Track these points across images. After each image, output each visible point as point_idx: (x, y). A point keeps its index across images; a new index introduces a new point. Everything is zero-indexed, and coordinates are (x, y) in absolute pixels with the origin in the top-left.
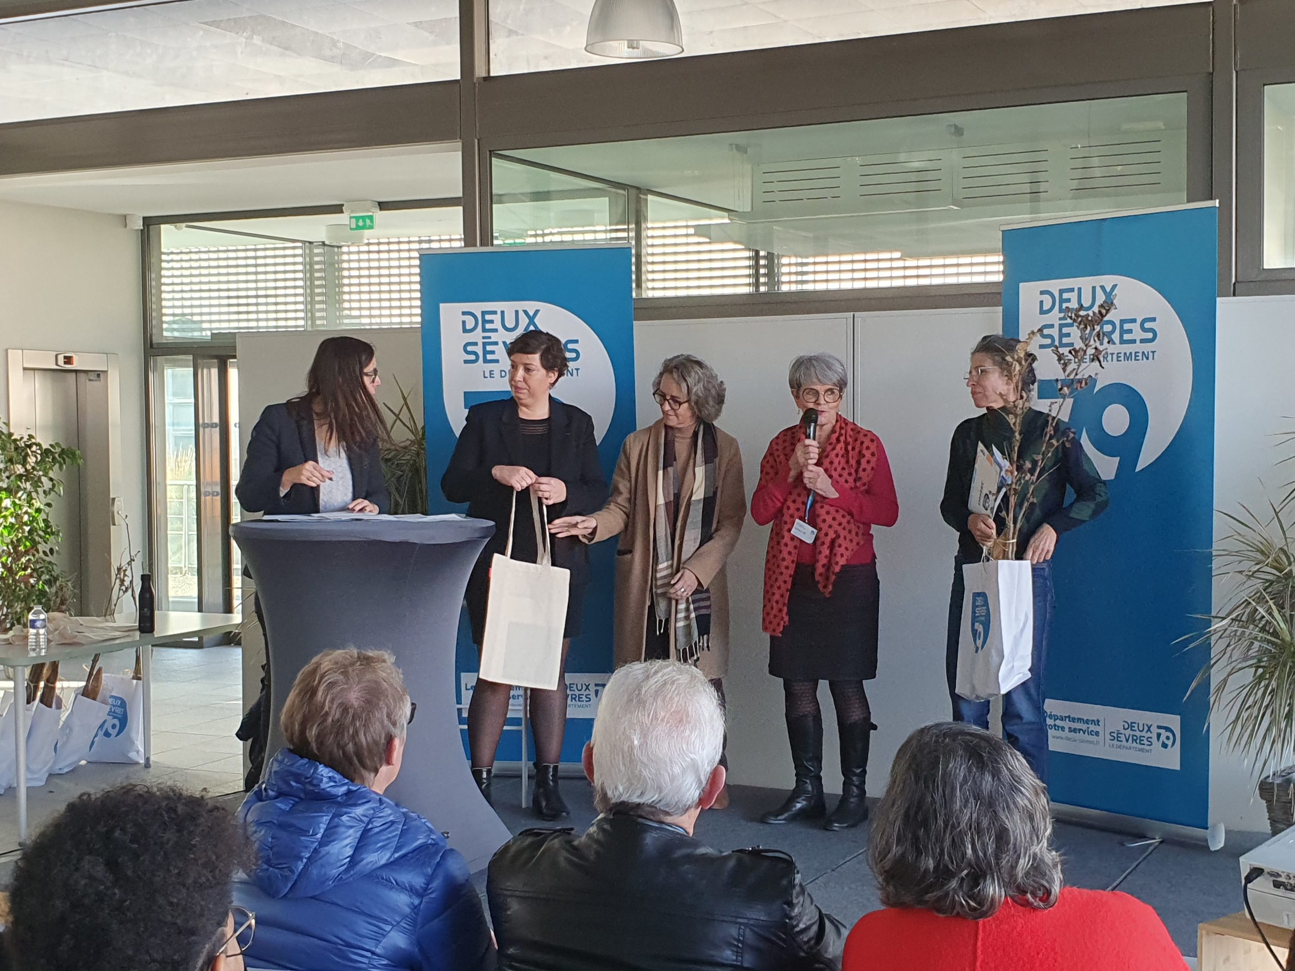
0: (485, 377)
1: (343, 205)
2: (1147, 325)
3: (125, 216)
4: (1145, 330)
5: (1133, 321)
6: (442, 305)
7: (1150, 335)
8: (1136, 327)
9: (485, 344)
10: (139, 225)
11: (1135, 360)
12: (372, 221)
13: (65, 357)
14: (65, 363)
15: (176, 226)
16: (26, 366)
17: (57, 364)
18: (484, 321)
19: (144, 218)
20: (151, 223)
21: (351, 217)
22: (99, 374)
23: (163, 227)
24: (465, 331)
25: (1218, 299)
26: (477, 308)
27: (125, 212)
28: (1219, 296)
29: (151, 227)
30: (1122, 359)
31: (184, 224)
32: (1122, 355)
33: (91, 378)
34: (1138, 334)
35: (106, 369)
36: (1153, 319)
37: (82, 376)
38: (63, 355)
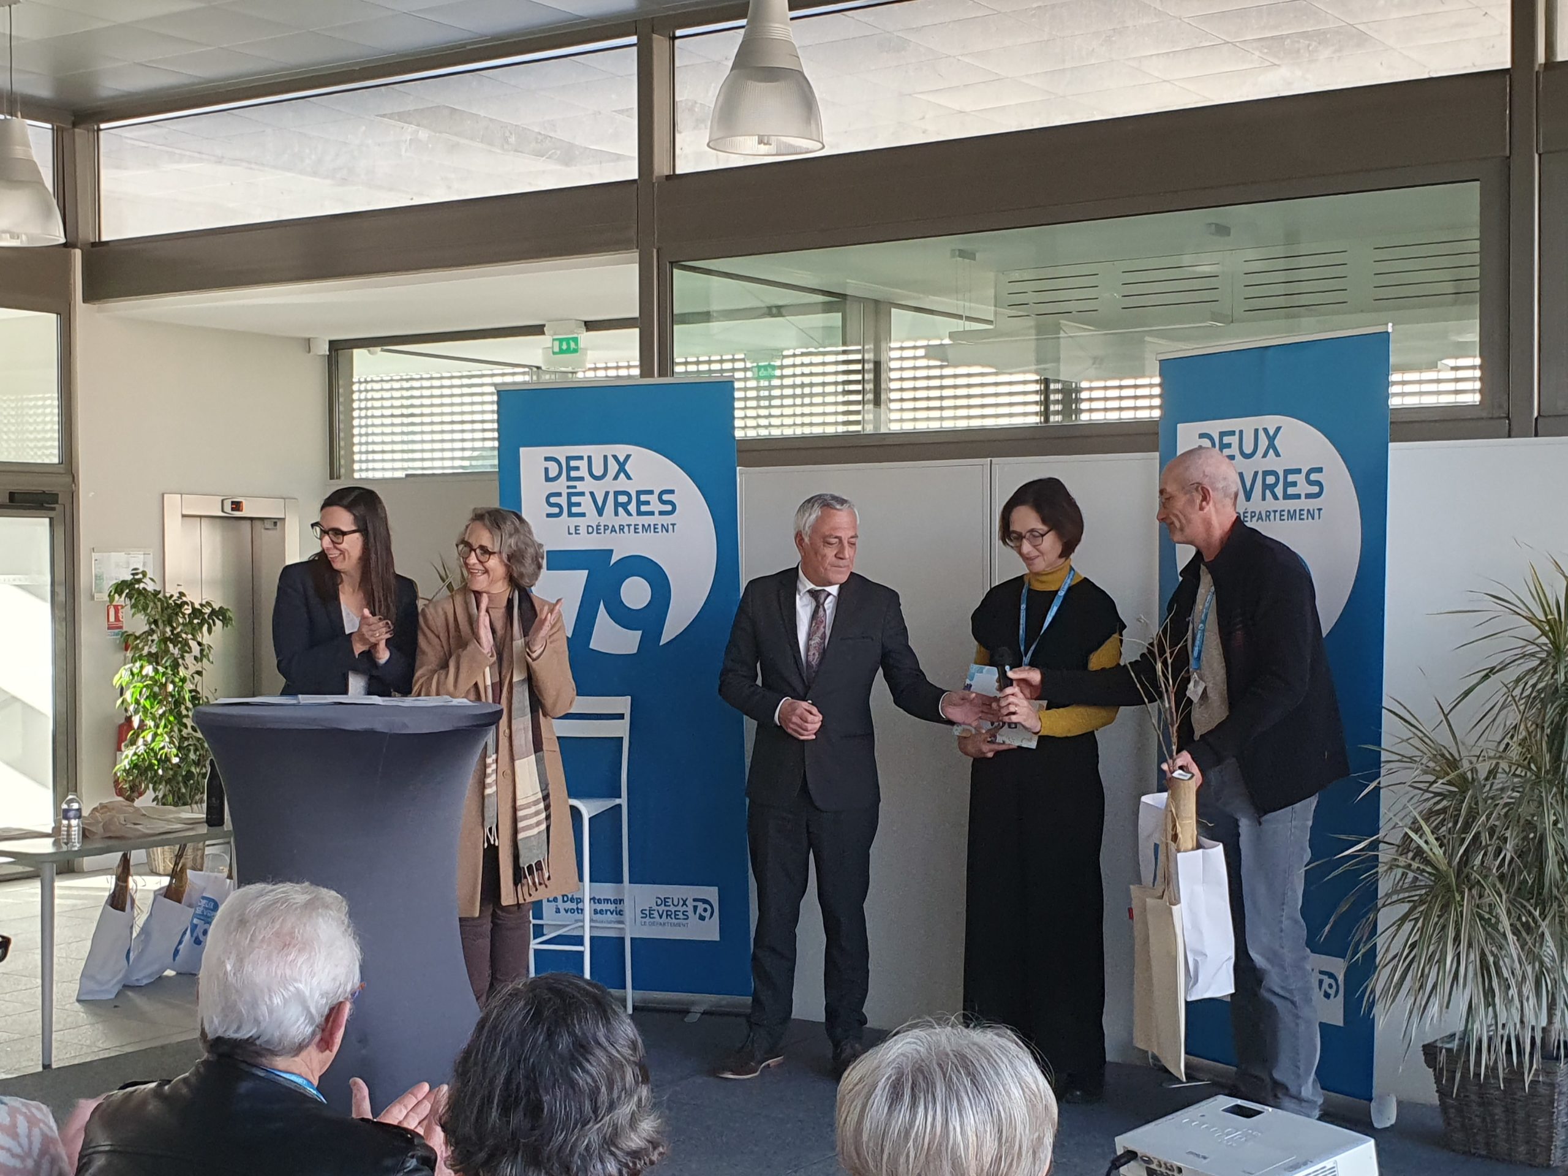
0: (569, 533)
1: (544, 326)
2: (1313, 477)
3: (309, 340)
4: (1311, 483)
5: (1299, 471)
6: (522, 449)
7: (1316, 489)
8: (1300, 479)
9: (569, 495)
10: (325, 349)
11: (1300, 519)
12: (576, 344)
13: (233, 503)
14: (233, 509)
15: (369, 351)
16: (185, 512)
17: (223, 511)
18: (568, 467)
19: (331, 342)
20: (339, 349)
21: (554, 340)
22: (276, 522)
23: (356, 351)
24: (548, 479)
25: (1390, 445)
26: (561, 452)
27: (308, 336)
28: (1391, 441)
29: (340, 352)
30: (1285, 517)
31: (379, 349)
32: (1285, 513)
33: (267, 527)
34: (1303, 488)
35: (283, 516)
36: (1319, 470)
37: (258, 524)
38: (230, 501)
